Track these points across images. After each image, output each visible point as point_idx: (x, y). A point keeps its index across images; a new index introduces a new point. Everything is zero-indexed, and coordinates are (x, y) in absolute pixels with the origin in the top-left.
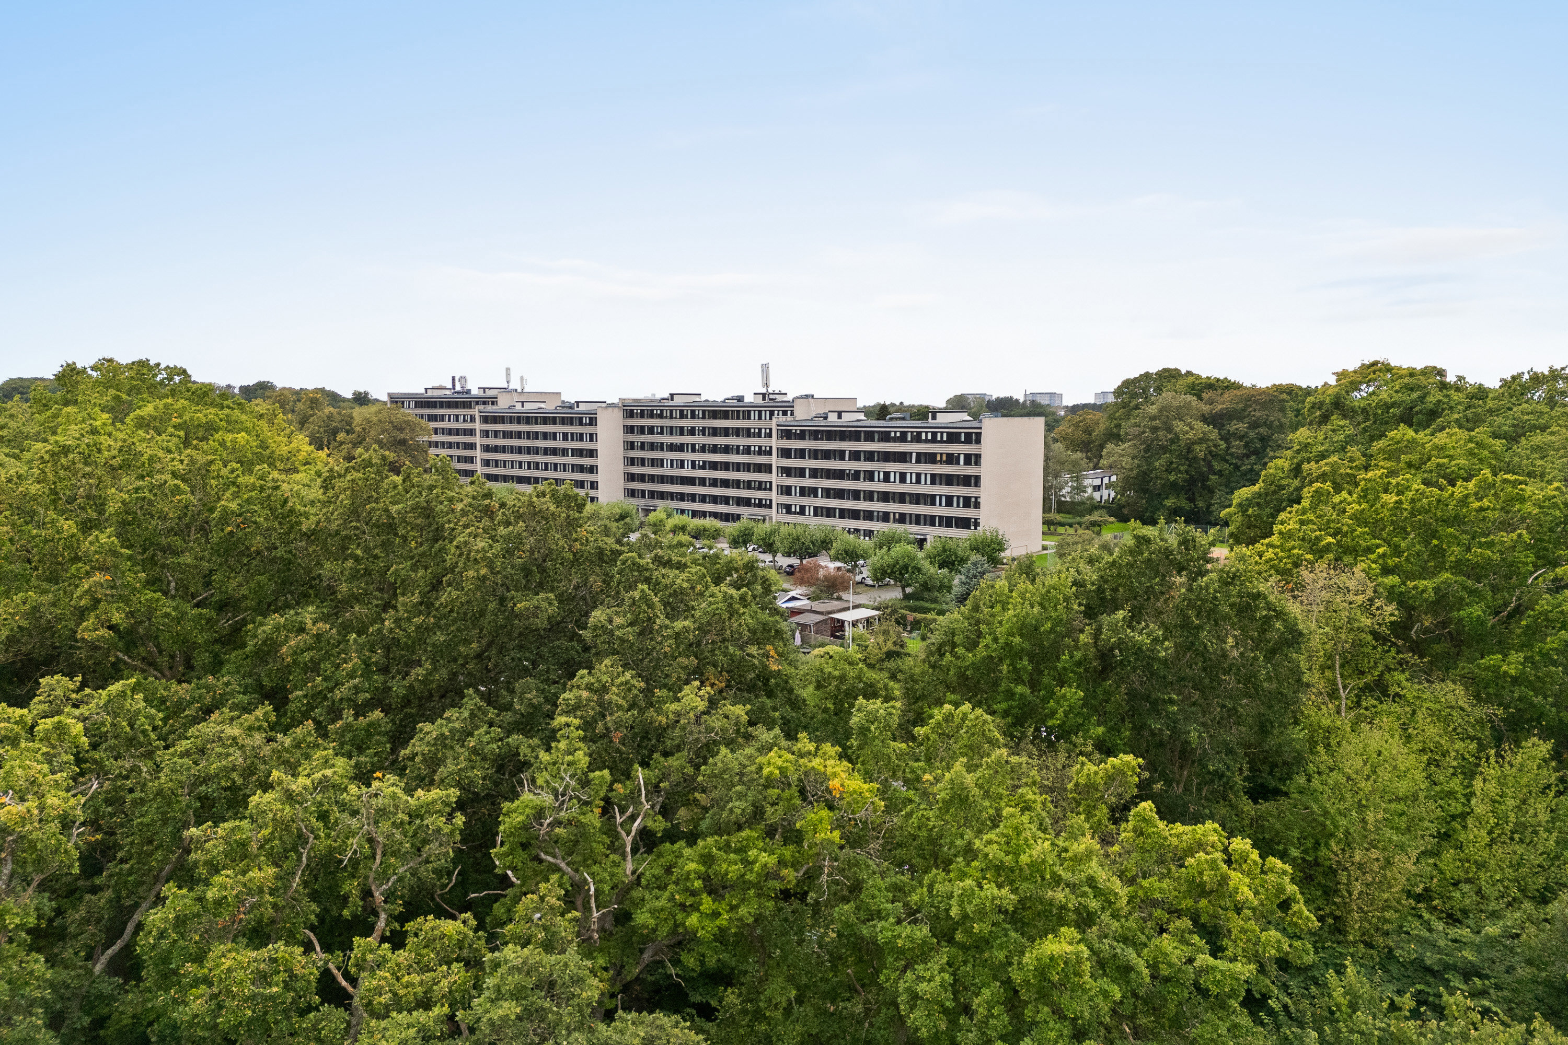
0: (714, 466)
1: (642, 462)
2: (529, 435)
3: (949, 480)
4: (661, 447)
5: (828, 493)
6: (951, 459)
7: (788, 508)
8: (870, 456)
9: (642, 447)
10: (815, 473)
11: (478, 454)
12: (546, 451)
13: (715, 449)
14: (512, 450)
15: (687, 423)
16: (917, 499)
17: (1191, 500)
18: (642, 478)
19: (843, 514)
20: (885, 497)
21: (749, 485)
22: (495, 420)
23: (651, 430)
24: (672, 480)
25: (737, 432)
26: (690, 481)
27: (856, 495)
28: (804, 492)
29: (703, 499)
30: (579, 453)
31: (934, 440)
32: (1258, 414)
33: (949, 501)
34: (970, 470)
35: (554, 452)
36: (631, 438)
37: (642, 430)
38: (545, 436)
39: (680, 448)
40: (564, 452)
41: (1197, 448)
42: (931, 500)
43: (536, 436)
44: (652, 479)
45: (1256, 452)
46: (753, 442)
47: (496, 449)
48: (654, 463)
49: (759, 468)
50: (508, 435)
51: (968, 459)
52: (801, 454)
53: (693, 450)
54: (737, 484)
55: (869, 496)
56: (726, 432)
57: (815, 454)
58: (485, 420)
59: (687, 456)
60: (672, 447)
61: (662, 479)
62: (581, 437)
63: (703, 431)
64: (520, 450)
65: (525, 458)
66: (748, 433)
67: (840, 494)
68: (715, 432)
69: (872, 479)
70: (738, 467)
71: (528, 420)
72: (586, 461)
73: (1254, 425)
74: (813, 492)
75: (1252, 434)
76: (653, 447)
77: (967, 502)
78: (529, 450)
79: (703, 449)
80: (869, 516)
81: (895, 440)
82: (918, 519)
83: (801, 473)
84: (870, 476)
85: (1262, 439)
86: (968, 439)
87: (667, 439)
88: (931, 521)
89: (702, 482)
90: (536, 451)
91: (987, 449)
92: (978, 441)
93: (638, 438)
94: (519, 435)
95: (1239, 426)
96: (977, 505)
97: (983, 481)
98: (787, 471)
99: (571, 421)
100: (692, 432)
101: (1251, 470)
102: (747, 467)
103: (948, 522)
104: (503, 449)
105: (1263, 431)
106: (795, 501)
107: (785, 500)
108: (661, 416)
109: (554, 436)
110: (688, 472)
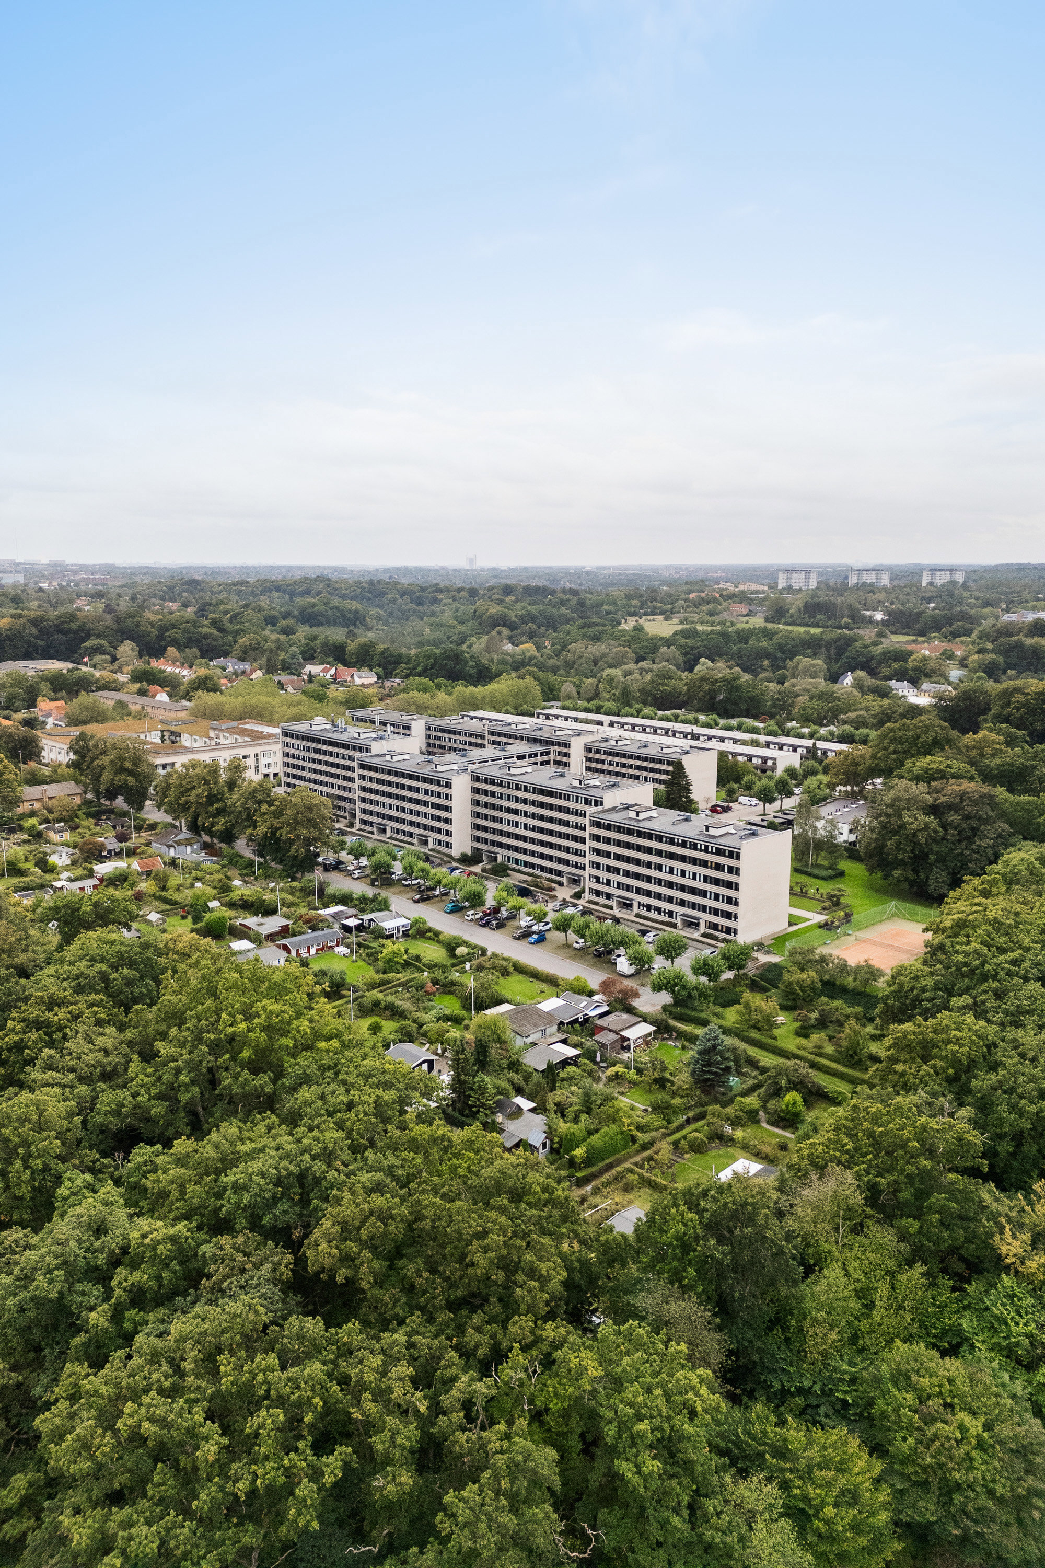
0: (541, 830)
1: (486, 817)
2: (397, 785)
3: (717, 882)
4: (500, 808)
5: (627, 874)
6: (719, 867)
7: (598, 880)
8: (659, 853)
9: (486, 805)
10: (618, 857)
11: (355, 786)
12: (411, 800)
13: (542, 818)
14: (384, 794)
15: (521, 794)
16: (693, 891)
17: (915, 871)
18: (485, 829)
19: (638, 891)
20: (670, 885)
21: (567, 850)
22: (370, 768)
23: (493, 794)
24: (509, 835)
25: (560, 809)
26: (524, 839)
27: (649, 879)
28: (609, 869)
29: (533, 854)
30: (439, 807)
31: (706, 850)
32: (970, 809)
33: (717, 897)
34: (732, 878)
35: (418, 802)
36: (478, 797)
37: (486, 793)
38: (410, 788)
39: (516, 812)
40: (425, 804)
41: (920, 835)
42: (703, 894)
43: (403, 787)
44: (494, 831)
45: (967, 838)
46: (572, 818)
47: (371, 791)
48: (495, 819)
49: (576, 839)
50: (379, 781)
51: (731, 870)
52: (608, 841)
53: (526, 815)
54: (559, 847)
55: (659, 882)
56: (551, 807)
57: (618, 843)
58: (363, 766)
59: (521, 819)
60: (509, 810)
61: (501, 833)
62: (439, 795)
63: (533, 803)
64: (390, 795)
65: (395, 802)
66: (568, 811)
67: (637, 876)
68: (542, 805)
69: (660, 870)
70: (560, 835)
71: (397, 774)
72: (443, 814)
73: (967, 817)
74: (617, 871)
75: (964, 826)
76: (494, 807)
77: (730, 900)
78: (397, 797)
79: (533, 816)
80: (659, 896)
81: (678, 845)
82: (694, 906)
83: (608, 855)
84: (659, 867)
85: (973, 829)
86: (731, 855)
87: (505, 804)
88: (703, 909)
89: (533, 841)
90: (403, 798)
91: (744, 864)
92: (738, 858)
93: (483, 799)
94: (389, 784)
95: (954, 818)
96: (736, 904)
97: (740, 887)
98: (598, 852)
99: (431, 781)
100: (525, 801)
101: (962, 853)
102: (567, 837)
103: (716, 912)
104: (377, 792)
105: (974, 823)
106: (604, 875)
107: (595, 872)
108: (501, 785)
109: (417, 790)
110: (520, 831)
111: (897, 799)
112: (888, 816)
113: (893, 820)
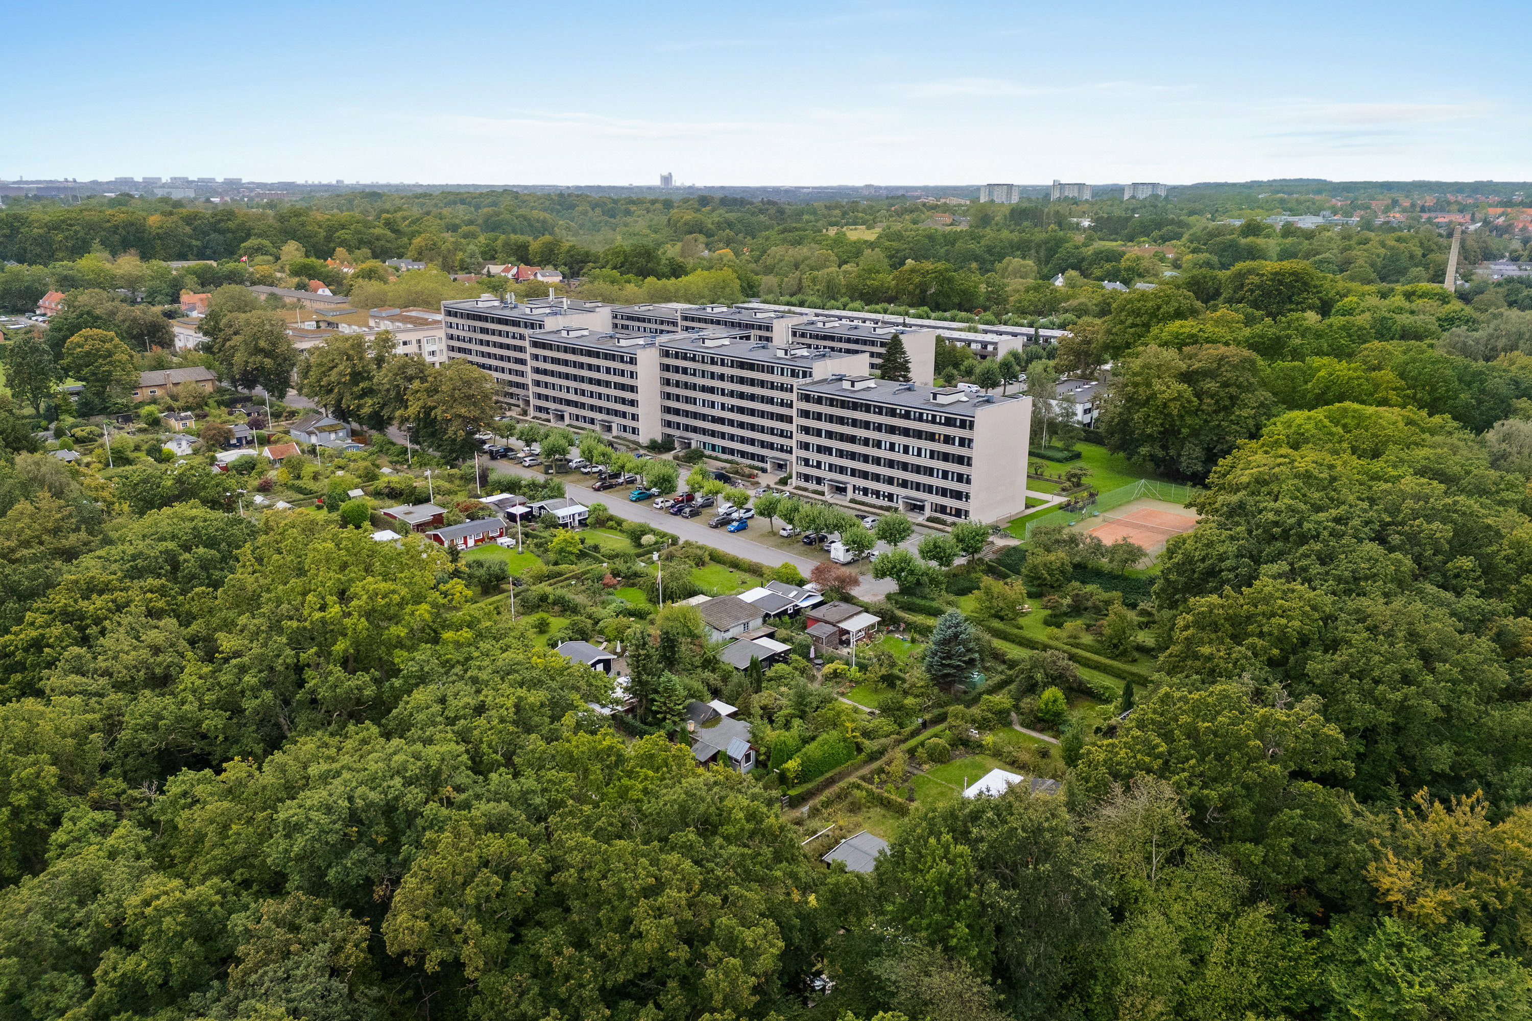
0: (741, 410)
1: (678, 398)
2: (575, 364)
3: (946, 457)
4: (694, 387)
5: (841, 454)
6: (948, 440)
7: (807, 462)
8: (879, 427)
9: (677, 384)
10: (830, 435)
11: (528, 369)
12: (591, 381)
13: (742, 396)
14: (560, 375)
15: (718, 369)
16: (918, 469)
17: (1165, 447)
18: (677, 412)
19: (854, 473)
20: (891, 464)
21: (772, 431)
22: (544, 346)
23: (685, 371)
24: (704, 417)
25: (762, 384)
26: (721, 421)
27: (866, 459)
28: (820, 449)
29: (732, 438)
30: (623, 387)
31: (933, 421)
32: (1229, 375)
33: (945, 475)
34: (963, 452)
35: (599, 383)
36: (667, 375)
37: (677, 369)
38: (590, 367)
39: (712, 390)
40: (607, 384)
41: (1172, 404)
42: (930, 472)
43: (581, 366)
44: (687, 414)
45: (1225, 408)
46: (777, 395)
47: (545, 372)
48: (688, 400)
49: (781, 418)
50: (555, 361)
51: (962, 442)
52: (818, 417)
53: (723, 394)
54: (762, 429)
55: (877, 461)
56: (752, 382)
57: (831, 419)
58: (535, 344)
59: (718, 399)
60: (704, 389)
61: (695, 416)
62: (622, 373)
63: (732, 379)
64: (567, 376)
65: (572, 384)
66: (772, 386)
67: (853, 456)
68: (742, 381)
69: (879, 447)
70: (762, 414)
71: (574, 351)
72: (628, 395)
73: (1225, 385)
74: (828, 451)
75: (1222, 394)
76: (686, 386)
77: (960, 478)
78: (575, 378)
79: (732, 394)
80: (877, 478)
81: (901, 416)
82: (918, 487)
83: (818, 433)
84: (878, 444)
85: (1231, 398)
86: (963, 425)
87: (699, 381)
88: (929, 489)
89: (731, 423)
90: (582, 379)
91: (978, 434)
92: (971, 427)
93: (674, 377)
94: (566, 363)
95: (1210, 385)
96: (968, 481)
97: (974, 462)
98: (806, 430)
99: (613, 358)
100: (722, 377)
101: (1219, 426)
102: (772, 416)
103: (944, 492)
104: (553, 373)
105: (1233, 390)
106: (813, 456)
107: (803, 454)
108: (693, 359)
109: (598, 369)
110: (717, 413)
111: (1147, 366)
112: (1136, 385)
113: (1141, 389)
